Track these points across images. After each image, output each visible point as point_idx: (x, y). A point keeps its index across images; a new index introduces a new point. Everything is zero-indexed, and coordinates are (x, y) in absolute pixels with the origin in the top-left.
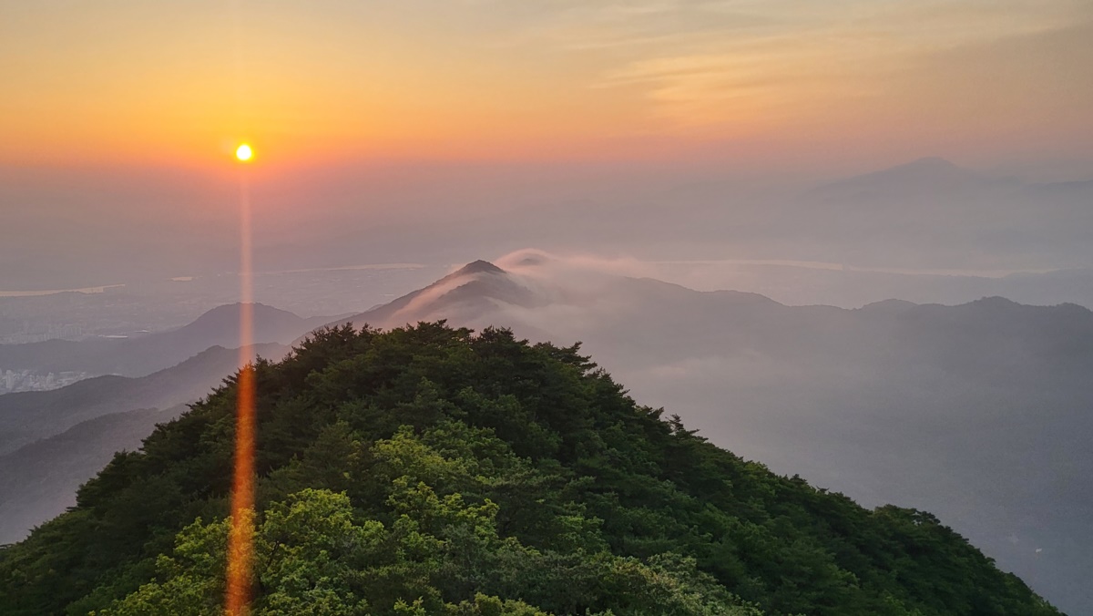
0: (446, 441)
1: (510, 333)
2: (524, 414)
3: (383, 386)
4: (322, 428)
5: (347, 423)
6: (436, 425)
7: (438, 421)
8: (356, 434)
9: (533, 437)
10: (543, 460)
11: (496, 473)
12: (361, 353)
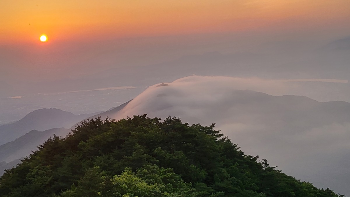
0: (149, 175)
1: (179, 120)
2: (187, 160)
3: (116, 148)
4: (86, 170)
5: (99, 167)
6: (143, 167)
7: (144, 165)
8: (103, 172)
9: (192, 172)
10: (198, 184)
11: (174, 191)
12: (105, 132)
